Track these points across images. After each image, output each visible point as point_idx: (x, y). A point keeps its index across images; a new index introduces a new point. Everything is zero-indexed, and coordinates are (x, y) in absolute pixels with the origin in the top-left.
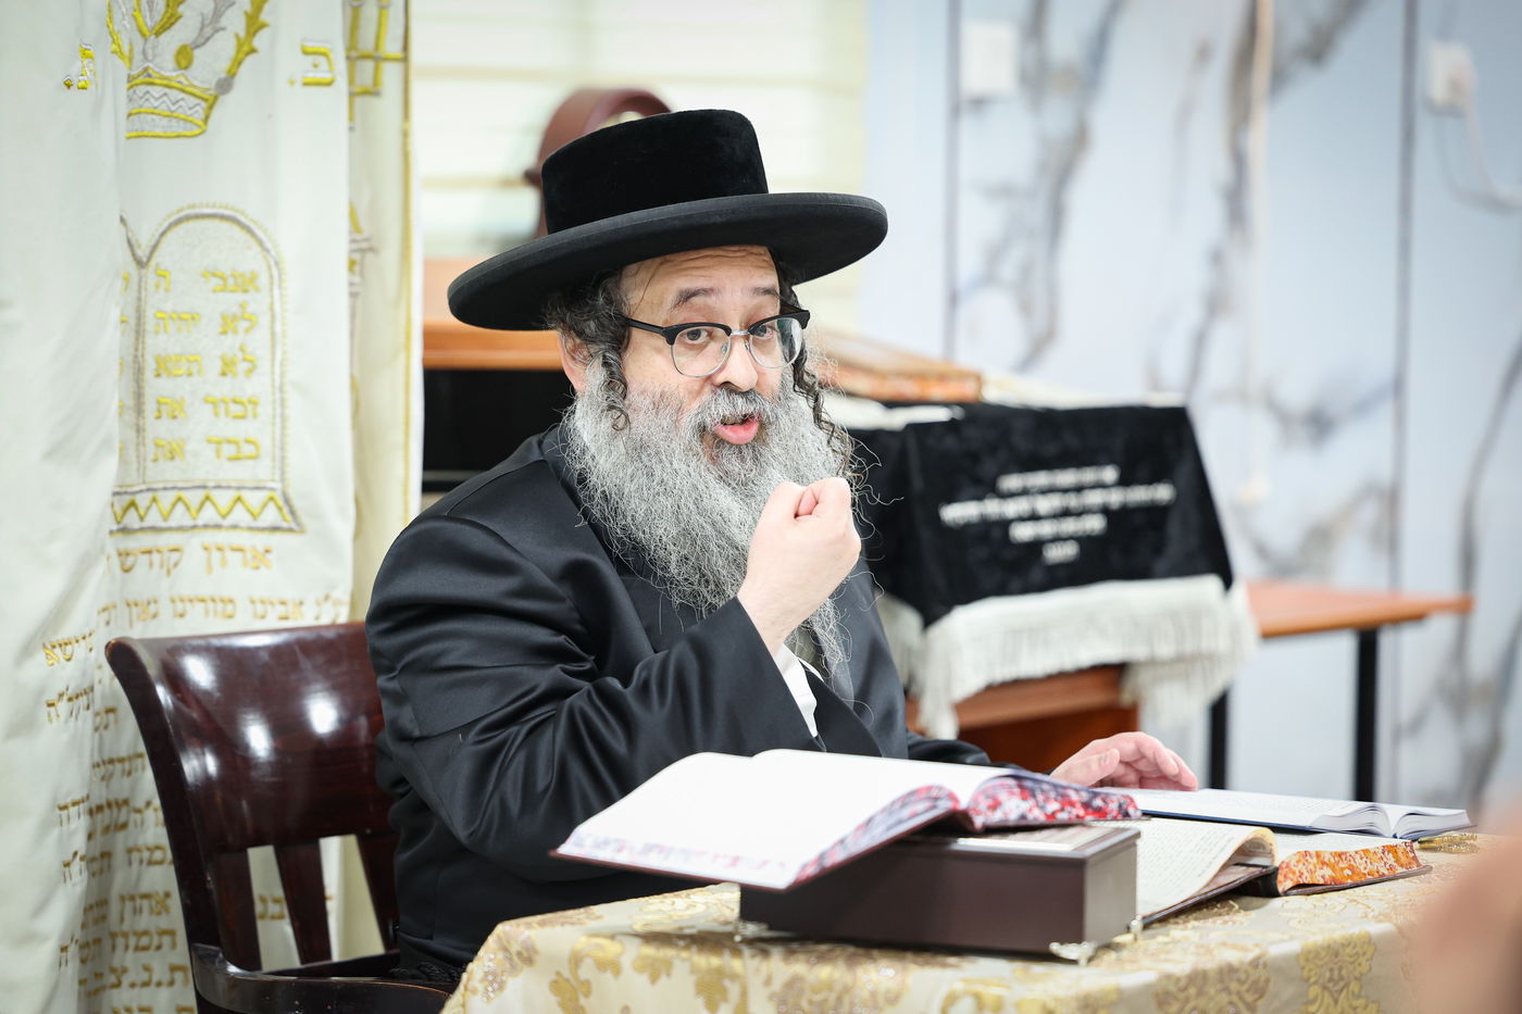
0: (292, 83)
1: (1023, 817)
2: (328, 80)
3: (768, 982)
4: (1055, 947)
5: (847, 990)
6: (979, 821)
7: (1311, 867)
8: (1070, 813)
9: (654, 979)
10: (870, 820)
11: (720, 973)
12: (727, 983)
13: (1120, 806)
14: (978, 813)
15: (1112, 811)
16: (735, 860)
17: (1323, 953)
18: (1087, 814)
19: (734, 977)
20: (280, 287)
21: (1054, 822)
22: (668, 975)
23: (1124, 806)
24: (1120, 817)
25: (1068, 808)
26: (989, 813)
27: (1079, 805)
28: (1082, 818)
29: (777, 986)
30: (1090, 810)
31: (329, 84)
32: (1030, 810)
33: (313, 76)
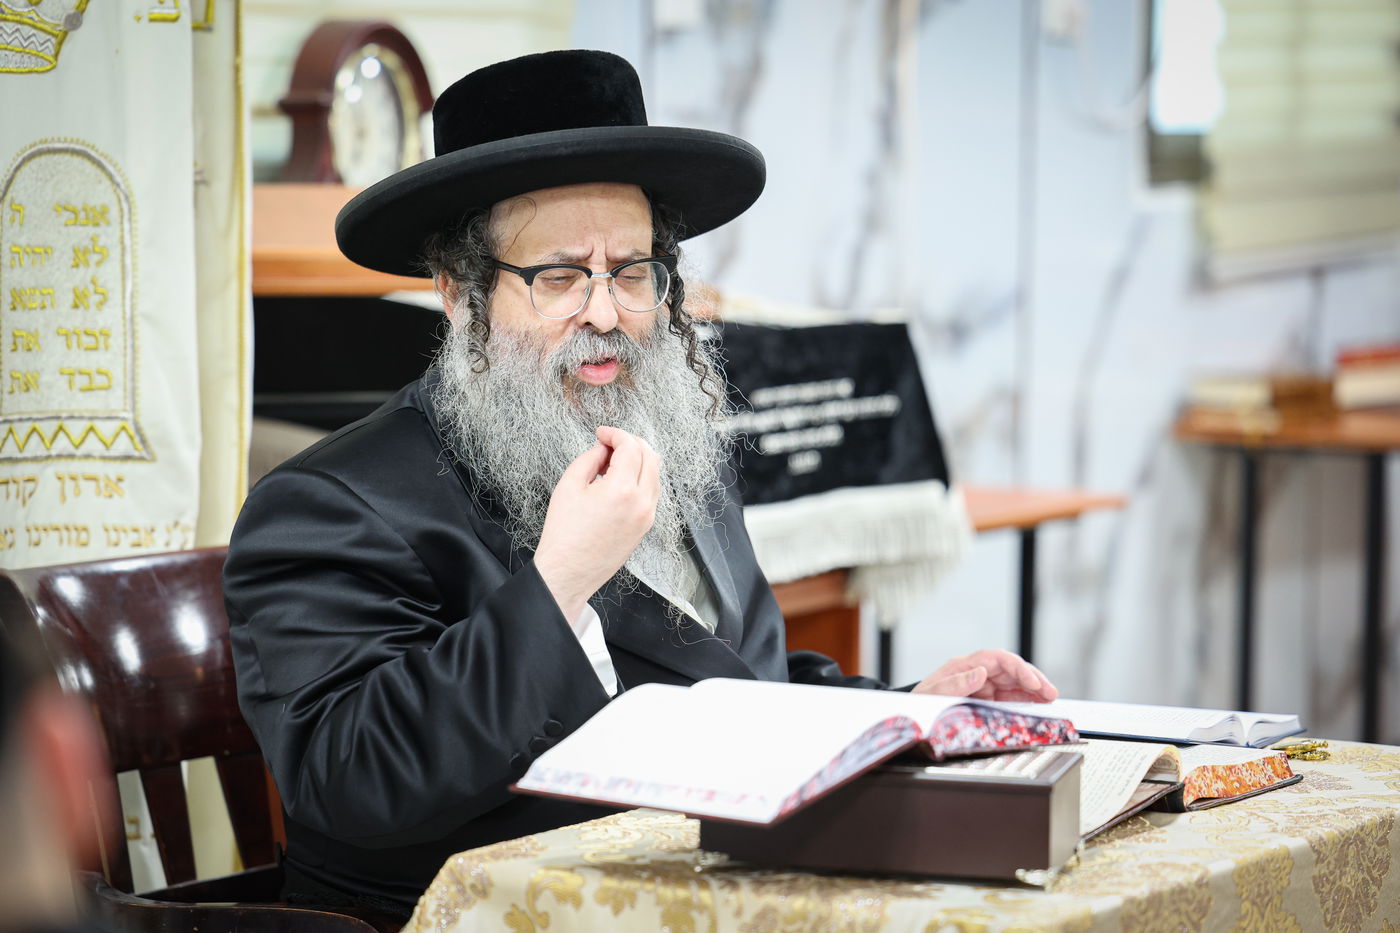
0: (139, 19)
1: (977, 744)
2: (174, 16)
3: (738, 913)
4: (1020, 874)
5: (822, 920)
6: (939, 750)
7: (1209, 782)
8: (1017, 739)
9: (617, 910)
10: (844, 753)
11: (687, 904)
12: (695, 914)
13: (1061, 730)
14: (939, 742)
15: (1053, 735)
16: (711, 795)
17: (1252, 870)
18: (1032, 739)
19: (702, 908)
20: (130, 220)
21: (1005, 748)
22: (632, 906)
23: (1064, 731)
24: (1060, 741)
25: (1016, 735)
26: (948, 742)
27: (1025, 731)
28: (1028, 743)
29: (748, 917)
30: (1035, 736)
31: (175, 20)
32: (983, 737)
33: (158, 12)
